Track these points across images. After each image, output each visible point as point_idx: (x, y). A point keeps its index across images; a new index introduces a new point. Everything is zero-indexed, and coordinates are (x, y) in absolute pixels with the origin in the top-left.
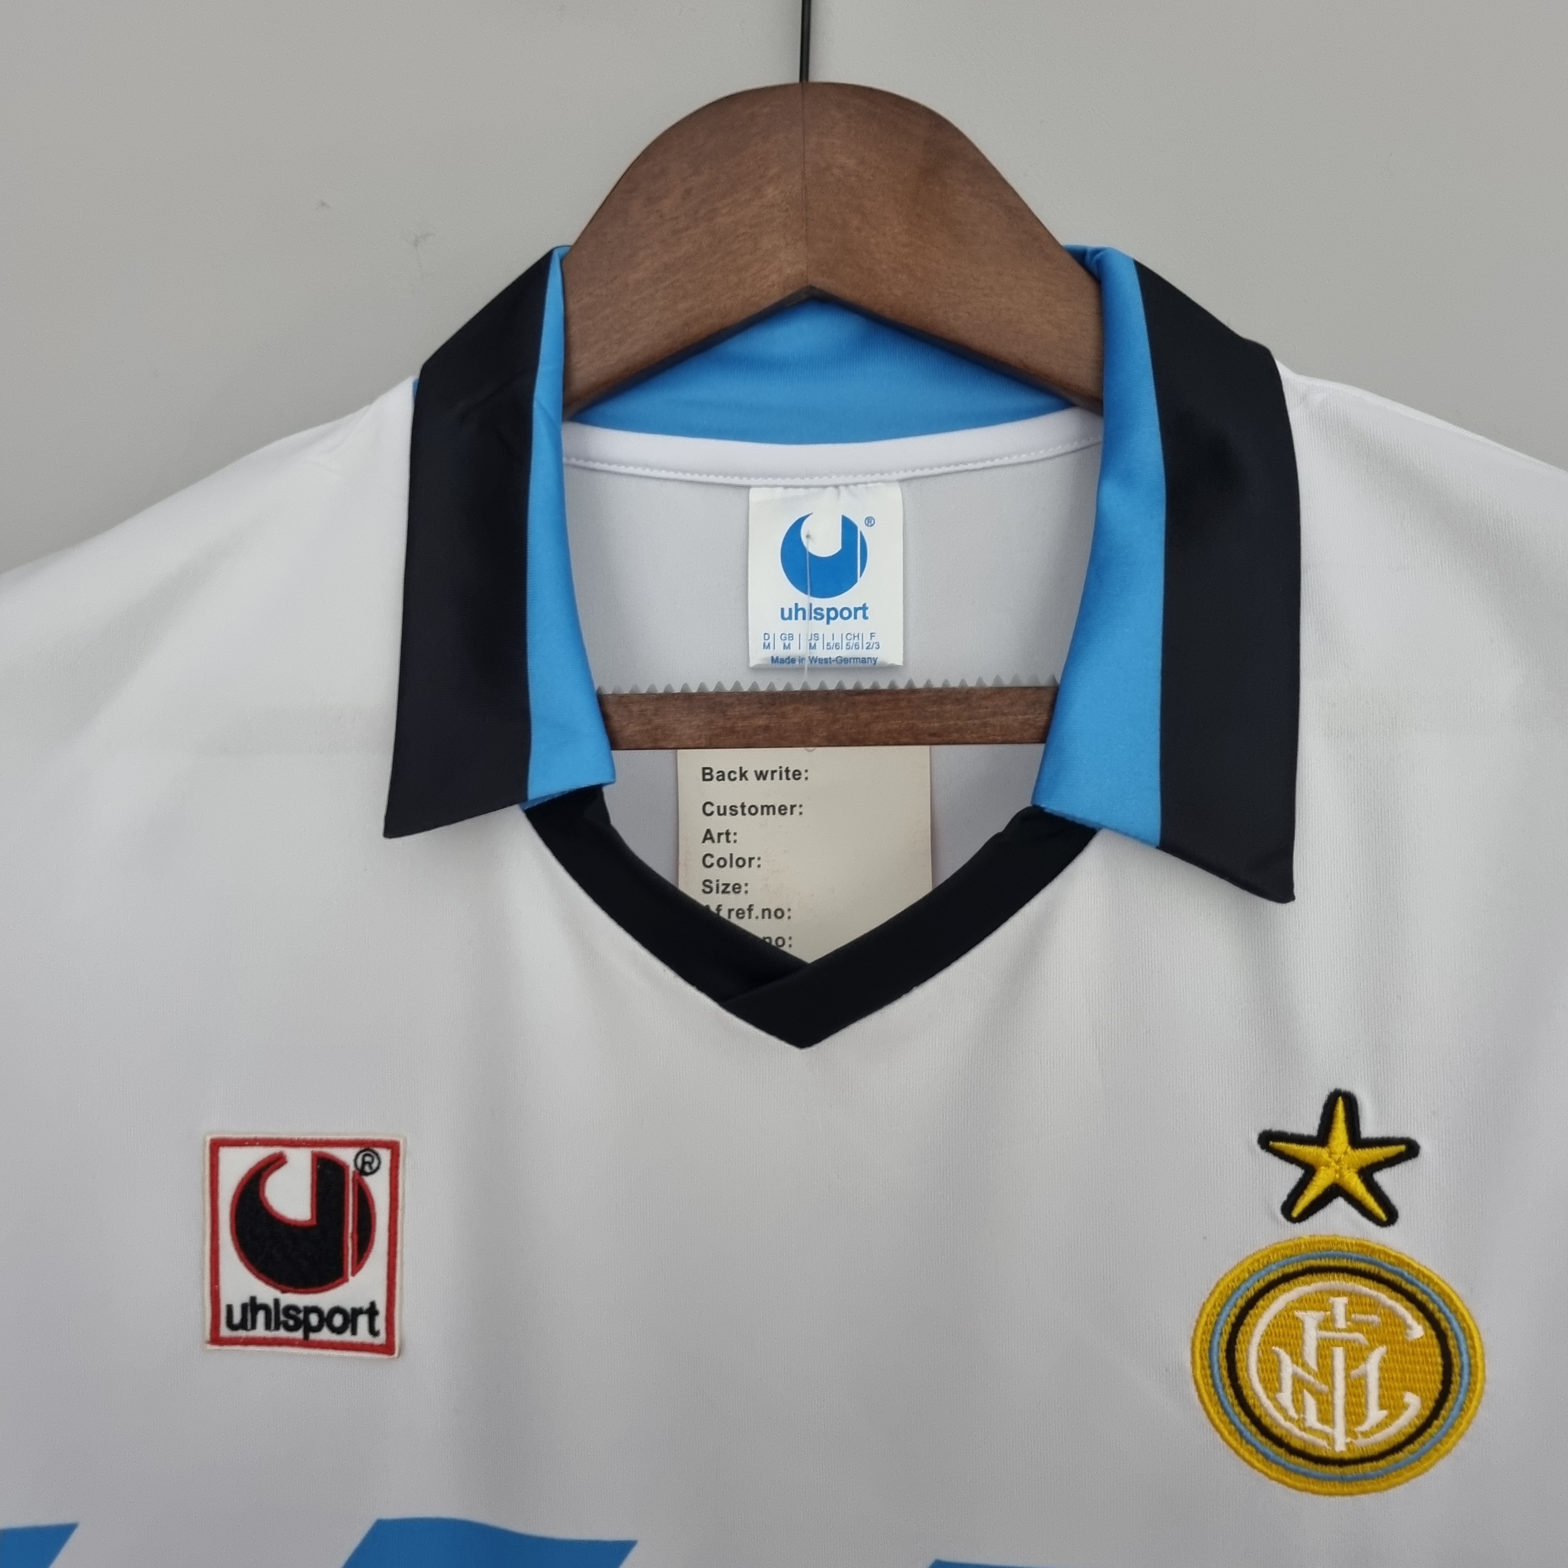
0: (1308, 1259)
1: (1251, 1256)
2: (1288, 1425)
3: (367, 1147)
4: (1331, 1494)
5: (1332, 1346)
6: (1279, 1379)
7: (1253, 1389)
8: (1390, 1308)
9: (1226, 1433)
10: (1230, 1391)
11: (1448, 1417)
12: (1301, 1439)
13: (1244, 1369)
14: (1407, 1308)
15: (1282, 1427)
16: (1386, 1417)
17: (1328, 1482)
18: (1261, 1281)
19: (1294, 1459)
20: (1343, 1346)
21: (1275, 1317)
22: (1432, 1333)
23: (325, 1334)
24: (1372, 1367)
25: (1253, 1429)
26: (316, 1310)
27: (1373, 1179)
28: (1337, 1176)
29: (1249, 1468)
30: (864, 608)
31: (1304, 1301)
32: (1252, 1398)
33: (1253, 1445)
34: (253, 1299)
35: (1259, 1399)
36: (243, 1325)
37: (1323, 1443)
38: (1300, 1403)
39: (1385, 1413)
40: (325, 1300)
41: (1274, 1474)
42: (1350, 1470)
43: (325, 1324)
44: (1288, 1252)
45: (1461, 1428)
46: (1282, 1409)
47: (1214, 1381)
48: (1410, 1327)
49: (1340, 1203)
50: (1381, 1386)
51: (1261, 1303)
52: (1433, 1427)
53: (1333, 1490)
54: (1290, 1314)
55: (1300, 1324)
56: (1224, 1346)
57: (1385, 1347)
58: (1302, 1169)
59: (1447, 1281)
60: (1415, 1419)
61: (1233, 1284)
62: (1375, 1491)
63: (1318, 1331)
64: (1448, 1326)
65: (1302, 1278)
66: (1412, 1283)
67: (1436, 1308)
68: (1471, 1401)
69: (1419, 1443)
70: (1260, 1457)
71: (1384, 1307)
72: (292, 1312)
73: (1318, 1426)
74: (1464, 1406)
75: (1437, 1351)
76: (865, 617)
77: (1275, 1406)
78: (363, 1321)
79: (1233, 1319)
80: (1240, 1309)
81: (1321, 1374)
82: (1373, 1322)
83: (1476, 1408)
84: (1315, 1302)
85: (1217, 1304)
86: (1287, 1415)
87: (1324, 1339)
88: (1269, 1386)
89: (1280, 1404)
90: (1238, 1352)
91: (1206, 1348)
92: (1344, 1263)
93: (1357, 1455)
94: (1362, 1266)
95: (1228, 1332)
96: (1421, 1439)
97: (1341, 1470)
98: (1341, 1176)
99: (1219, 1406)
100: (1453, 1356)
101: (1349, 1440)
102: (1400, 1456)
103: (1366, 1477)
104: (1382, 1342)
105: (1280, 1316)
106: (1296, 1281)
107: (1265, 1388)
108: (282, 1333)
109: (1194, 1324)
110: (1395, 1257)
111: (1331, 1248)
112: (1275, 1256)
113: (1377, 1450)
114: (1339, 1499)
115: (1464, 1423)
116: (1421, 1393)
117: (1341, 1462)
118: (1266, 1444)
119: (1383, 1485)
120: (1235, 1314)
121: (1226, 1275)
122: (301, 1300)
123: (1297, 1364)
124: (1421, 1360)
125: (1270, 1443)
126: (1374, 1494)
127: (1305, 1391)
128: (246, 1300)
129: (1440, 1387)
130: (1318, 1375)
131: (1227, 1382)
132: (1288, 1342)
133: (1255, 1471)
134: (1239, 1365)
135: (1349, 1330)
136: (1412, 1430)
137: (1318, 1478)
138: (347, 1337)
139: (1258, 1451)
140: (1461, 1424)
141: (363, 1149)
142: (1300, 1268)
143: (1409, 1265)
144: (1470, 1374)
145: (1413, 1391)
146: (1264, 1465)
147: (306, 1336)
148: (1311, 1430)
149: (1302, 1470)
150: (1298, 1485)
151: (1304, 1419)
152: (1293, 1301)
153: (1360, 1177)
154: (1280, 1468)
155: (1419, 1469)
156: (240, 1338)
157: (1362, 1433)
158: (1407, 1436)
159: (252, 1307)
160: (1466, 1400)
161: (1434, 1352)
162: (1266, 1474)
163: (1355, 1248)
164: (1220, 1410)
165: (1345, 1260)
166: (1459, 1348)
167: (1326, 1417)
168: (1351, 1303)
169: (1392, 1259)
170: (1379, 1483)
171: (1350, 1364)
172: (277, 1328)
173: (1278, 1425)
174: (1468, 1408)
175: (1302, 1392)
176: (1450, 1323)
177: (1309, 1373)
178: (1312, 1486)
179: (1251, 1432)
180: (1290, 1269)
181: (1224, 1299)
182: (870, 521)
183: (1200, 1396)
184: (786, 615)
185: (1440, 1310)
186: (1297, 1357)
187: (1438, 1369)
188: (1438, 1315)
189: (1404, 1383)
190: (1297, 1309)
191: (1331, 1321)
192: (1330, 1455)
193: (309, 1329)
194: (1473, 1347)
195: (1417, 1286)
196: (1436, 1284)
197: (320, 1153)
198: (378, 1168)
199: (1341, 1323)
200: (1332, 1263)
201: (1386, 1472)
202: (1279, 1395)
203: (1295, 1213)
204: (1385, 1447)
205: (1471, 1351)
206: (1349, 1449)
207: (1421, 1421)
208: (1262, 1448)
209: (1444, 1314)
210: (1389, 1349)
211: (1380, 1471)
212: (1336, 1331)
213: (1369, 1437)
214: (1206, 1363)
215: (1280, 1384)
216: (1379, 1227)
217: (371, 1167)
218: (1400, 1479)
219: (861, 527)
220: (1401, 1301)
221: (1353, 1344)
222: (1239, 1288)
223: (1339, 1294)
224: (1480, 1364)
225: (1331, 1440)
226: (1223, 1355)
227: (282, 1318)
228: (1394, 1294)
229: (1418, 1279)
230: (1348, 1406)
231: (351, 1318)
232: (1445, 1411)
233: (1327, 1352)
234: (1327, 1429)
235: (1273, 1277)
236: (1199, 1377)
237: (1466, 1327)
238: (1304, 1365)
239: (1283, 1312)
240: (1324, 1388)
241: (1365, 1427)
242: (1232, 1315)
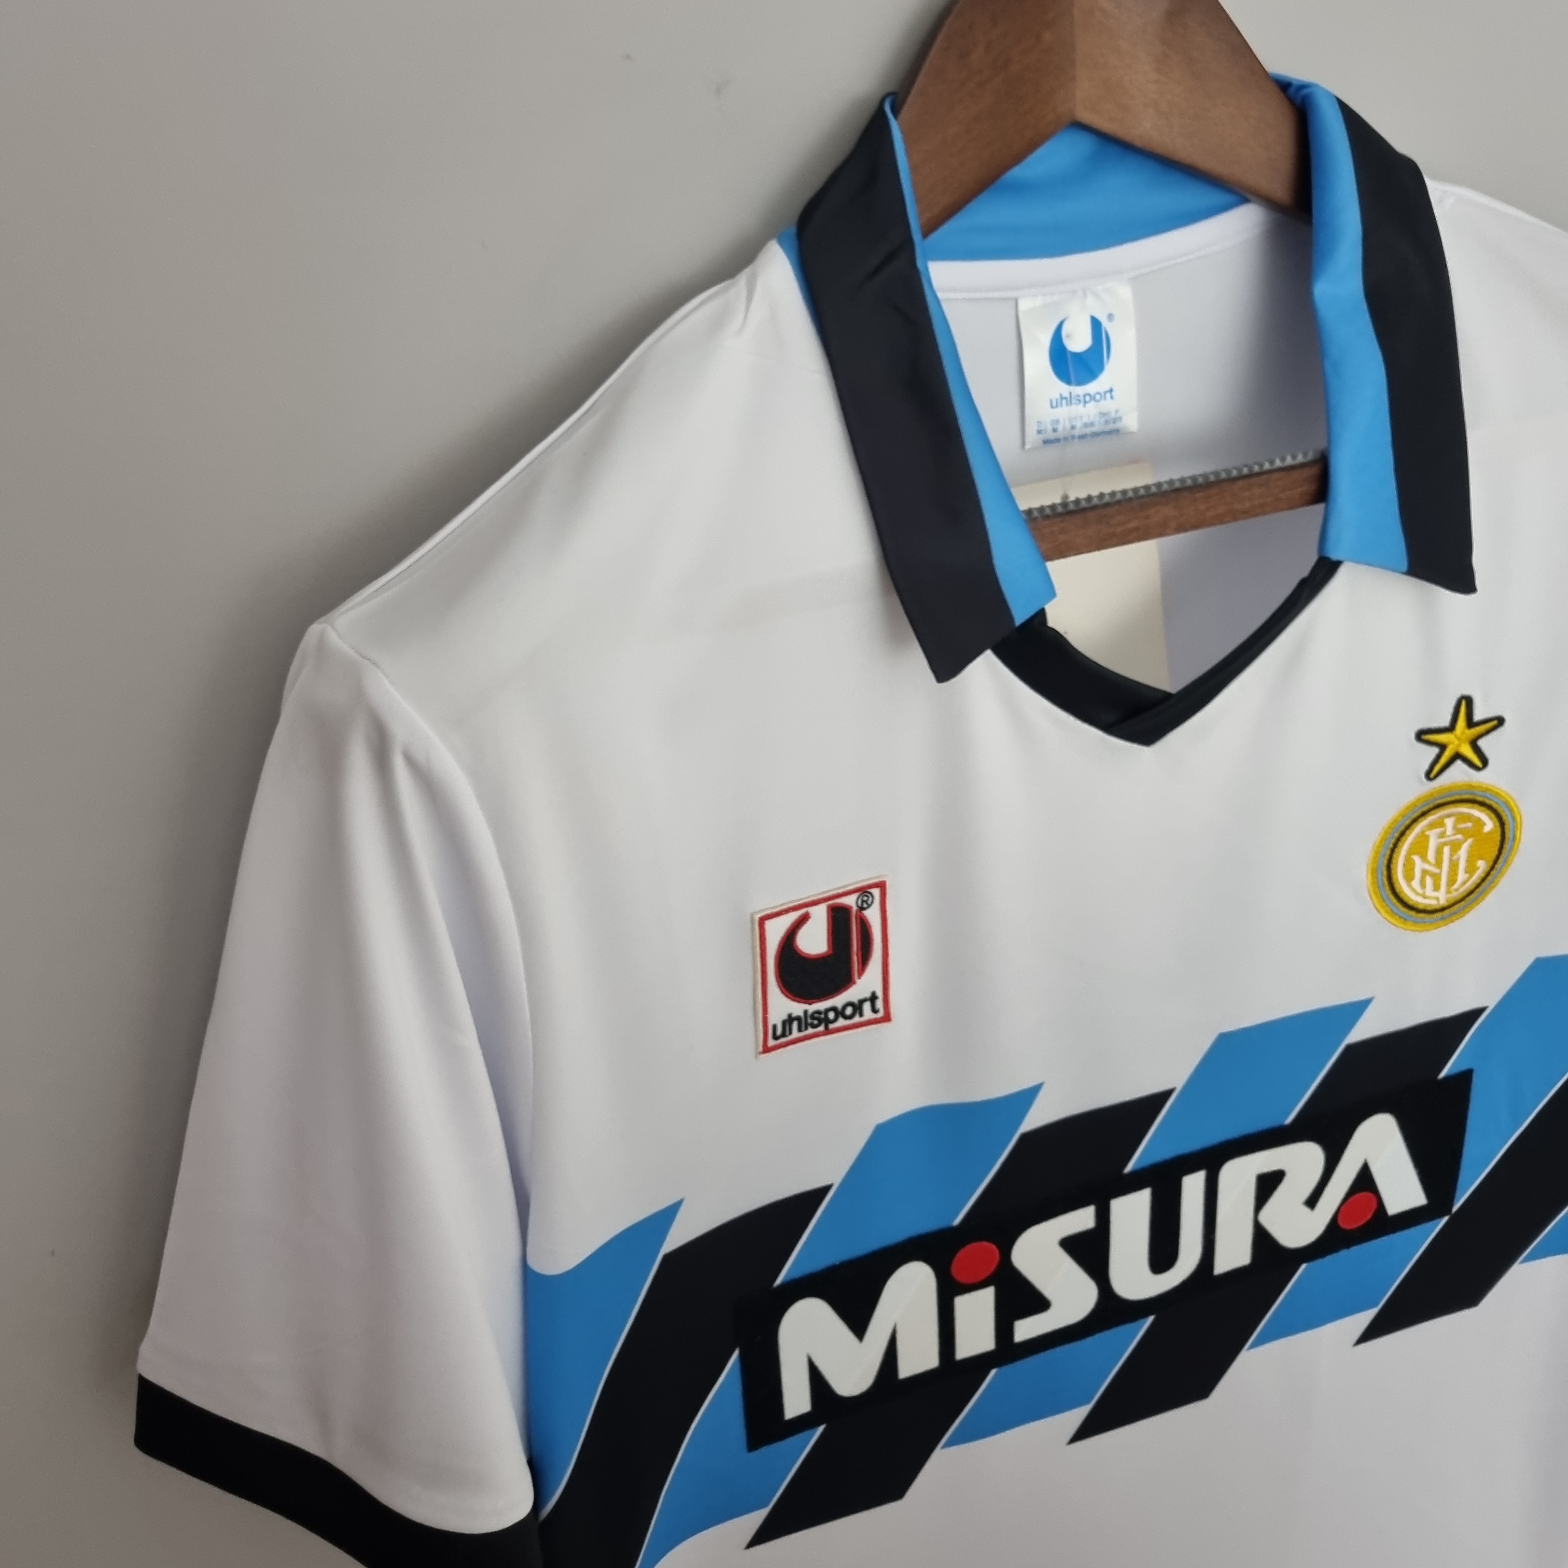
3: (864, 891)
23: (841, 1022)
24: (1463, 853)
26: (834, 1009)
30: (1111, 391)
34: (790, 1016)
36: (784, 1035)
40: (838, 1001)
42: (1447, 912)
43: (840, 1016)
46: (1414, 890)
49: (1459, 763)
72: (816, 1015)
76: (1112, 398)
78: (867, 1007)
104: (1471, 837)
108: (810, 1031)
111: (1450, 790)
117: (1443, 909)
122: (821, 1006)
128: (785, 1017)
135: (1454, 835)
138: (857, 1019)
141: (861, 892)
147: (826, 1027)
156: (782, 1043)
159: (790, 1020)
167: (1436, 888)
172: (806, 1029)
182: (1110, 317)
184: (1054, 404)
186: (1424, 858)
193: (828, 1022)
197: (833, 904)
198: (872, 902)
199: (1449, 831)
217: (867, 904)
219: (1105, 323)
220: (1484, 811)
227: (809, 1021)
231: (857, 1007)
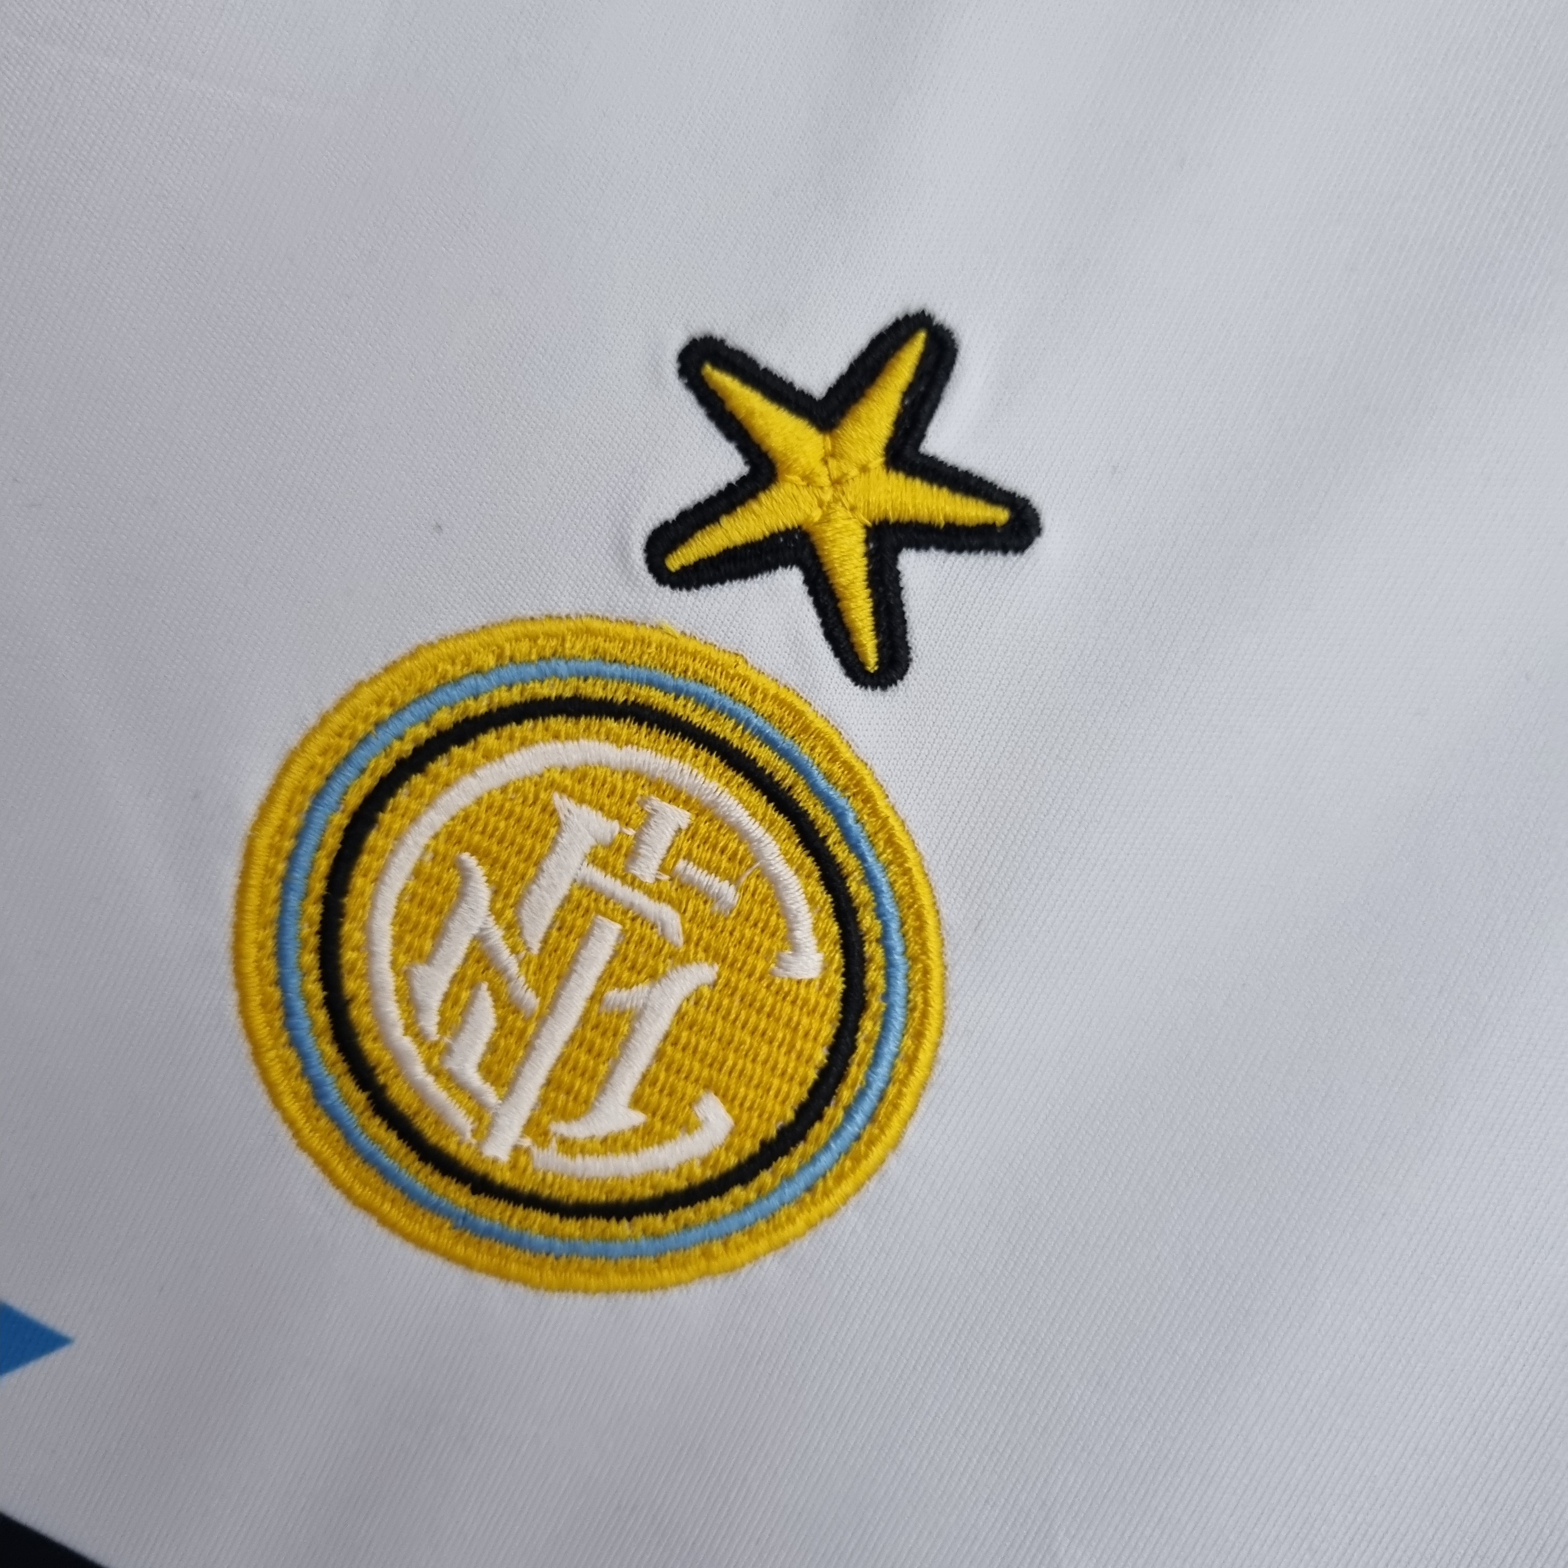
0: (650, 683)
1: (523, 621)
2: (407, 1043)
4: (421, 1244)
5: (598, 912)
6: (440, 934)
7: (366, 928)
8: (774, 882)
9: (255, 1000)
10: (314, 911)
11: (774, 1191)
12: (417, 1089)
13: (372, 875)
14: (811, 900)
15: (388, 1046)
16: (635, 1130)
17: (428, 1215)
18: (516, 690)
19: (377, 1127)
20: (622, 923)
21: (504, 789)
22: (838, 984)
25: (322, 1017)
27: (895, 561)
28: (817, 515)
29: (264, 1100)
31: (588, 782)
32: (357, 948)
33: (303, 1056)
35: (370, 955)
37: (462, 1120)
38: (458, 1010)
39: (638, 1118)
41: (315, 1142)
44: (613, 649)
45: (789, 1230)
47: (290, 870)
48: (795, 948)
50: (659, 1055)
51: (489, 740)
52: (728, 1198)
53: (432, 1238)
54: (543, 795)
55: (553, 831)
56: (354, 799)
57: (717, 967)
58: (746, 463)
59: (933, 877)
60: (697, 1163)
61: (449, 667)
62: (525, 1282)
63: (585, 863)
64: (881, 982)
65: (610, 723)
66: (854, 848)
67: (877, 930)
68: (840, 1178)
69: (676, 1221)
70: (304, 1088)
71: (764, 874)
73: (474, 1078)
74: (820, 1184)
75: (827, 1032)
77: (397, 990)
79: (406, 748)
80: (434, 733)
81: (540, 967)
82: (718, 897)
83: (845, 1200)
84: (611, 794)
85: (387, 700)
86: (416, 1022)
87: (583, 885)
88: (408, 939)
89: (411, 990)
90: (379, 830)
91: (312, 788)
92: (724, 729)
93: (527, 1184)
94: (763, 755)
95: (379, 774)
96: (687, 1214)
97: (473, 1200)
98: (826, 519)
99: (271, 931)
100: (856, 1058)
101: (527, 1142)
102: (622, 1229)
103: (518, 1242)
105: (516, 791)
106: (595, 723)
107: (398, 940)
109: (313, 721)
110: (848, 768)
112: (579, 646)
113: (577, 1193)
114: (435, 1263)
115: (800, 1222)
116: (741, 1112)
118: (333, 1065)
119: (549, 1276)
120: (415, 740)
121: (444, 640)
123: (498, 915)
124: (780, 1035)
125: (342, 1067)
126: (519, 1289)
127: (485, 986)
129: (790, 1115)
130: (532, 967)
131: (319, 887)
132: (504, 856)
133: (276, 1116)
134: (365, 859)
136: (678, 1184)
137: (409, 1194)
139: (305, 1072)
140: (791, 1219)
142: (621, 698)
143: (868, 799)
144: (872, 1118)
145: (727, 1098)
146: (304, 1109)
148: (453, 1082)
149: (386, 1161)
150: (358, 1189)
151: (448, 1050)
152: (563, 770)
153: (867, 542)
154: (337, 1134)
155: (648, 1280)
157: (563, 1141)
158: (661, 1191)
160: (830, 1170)
161: (819, 1032)
162: (297, 1134)
163: (769, 707)
164: (270, 943)
165: (731, 724)
166: (879, 1046)
168: (692, 833)
169: (836, 768)
170: (541, 1267)
171: (617, 972)
173: (382, 1037)
174: (826, 1194)
175: (474, 986)
176: (888, 978)
177: (514, 950)
178: (387, 1207)
179: (313, 1024)
180: (595, 690)
181: (412, 695)
183: (242, 890)
185: (883, 939)
187: (807, 1073)
188: (872, 950)
189: (715, 1074)
190: (563, 790)
191: (626, 855)
192: (465, 1155)
194: (911, 1061)
195: (861, 857)
196: (907, 872)
200: (698, 717)
201: (573, 1250)
202: (421, 970)
203: (675, 562)
204: (597, 1195)
205: (901, 1068)
206: (513, 1166)
207: (709, 1173)
208: (320, 1070)
209: (888, 951)
210: (722, 981)
211: (558, 1243)
212: (623, 879)
213: (573, 1156)
214: (294, 822)
215: (436, 946)
216: (848, 680)
218: (593, 1282)
221: (648, 931)
222: (457, 681)
223: (677, 796)
224: (906, 1104)
225: (486, 1122)
226: (341, 820)
228: (799, 853)
229: (873, 845)
230: (563, 1067)
232: (774, 1174)
233: (579, 922)
234: (491, 1096)
235: (548, 690)
236: (262, 844)
237: (920, 1006)
238: (513, 928)
239: (527, 784)
240: (531, 1000)
241: (577, 1130)
242: (408, 738)
